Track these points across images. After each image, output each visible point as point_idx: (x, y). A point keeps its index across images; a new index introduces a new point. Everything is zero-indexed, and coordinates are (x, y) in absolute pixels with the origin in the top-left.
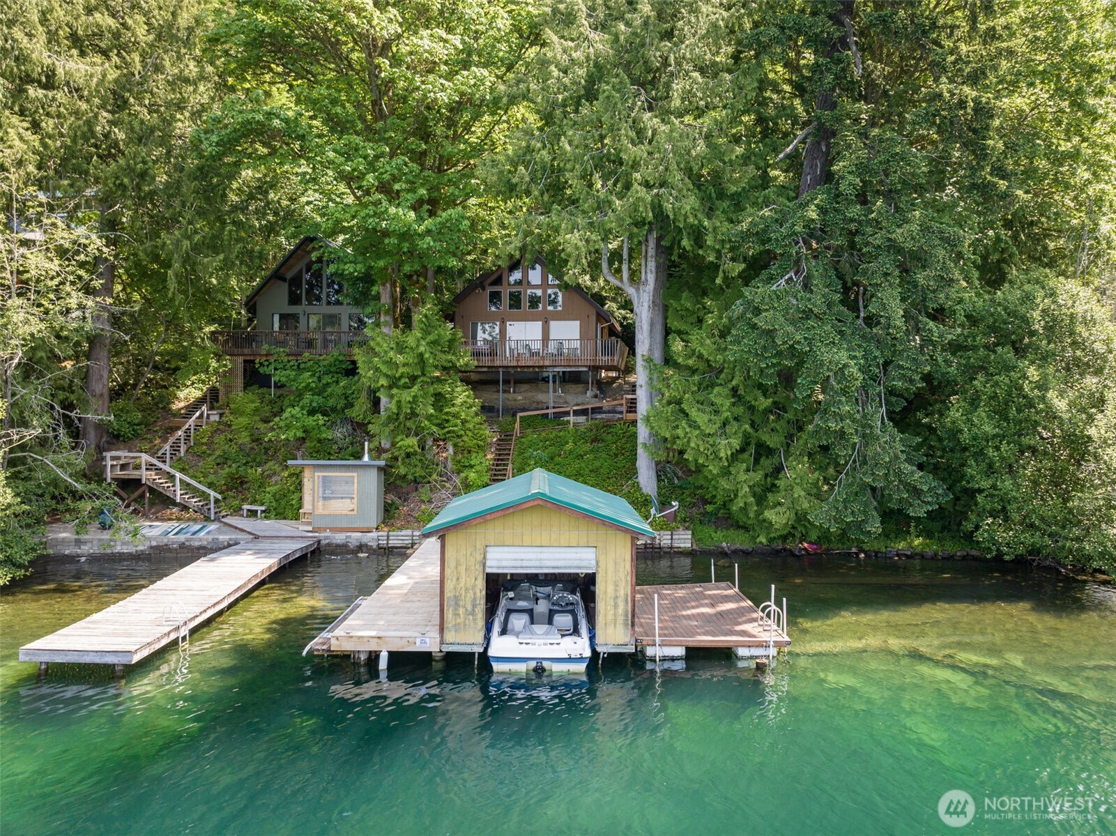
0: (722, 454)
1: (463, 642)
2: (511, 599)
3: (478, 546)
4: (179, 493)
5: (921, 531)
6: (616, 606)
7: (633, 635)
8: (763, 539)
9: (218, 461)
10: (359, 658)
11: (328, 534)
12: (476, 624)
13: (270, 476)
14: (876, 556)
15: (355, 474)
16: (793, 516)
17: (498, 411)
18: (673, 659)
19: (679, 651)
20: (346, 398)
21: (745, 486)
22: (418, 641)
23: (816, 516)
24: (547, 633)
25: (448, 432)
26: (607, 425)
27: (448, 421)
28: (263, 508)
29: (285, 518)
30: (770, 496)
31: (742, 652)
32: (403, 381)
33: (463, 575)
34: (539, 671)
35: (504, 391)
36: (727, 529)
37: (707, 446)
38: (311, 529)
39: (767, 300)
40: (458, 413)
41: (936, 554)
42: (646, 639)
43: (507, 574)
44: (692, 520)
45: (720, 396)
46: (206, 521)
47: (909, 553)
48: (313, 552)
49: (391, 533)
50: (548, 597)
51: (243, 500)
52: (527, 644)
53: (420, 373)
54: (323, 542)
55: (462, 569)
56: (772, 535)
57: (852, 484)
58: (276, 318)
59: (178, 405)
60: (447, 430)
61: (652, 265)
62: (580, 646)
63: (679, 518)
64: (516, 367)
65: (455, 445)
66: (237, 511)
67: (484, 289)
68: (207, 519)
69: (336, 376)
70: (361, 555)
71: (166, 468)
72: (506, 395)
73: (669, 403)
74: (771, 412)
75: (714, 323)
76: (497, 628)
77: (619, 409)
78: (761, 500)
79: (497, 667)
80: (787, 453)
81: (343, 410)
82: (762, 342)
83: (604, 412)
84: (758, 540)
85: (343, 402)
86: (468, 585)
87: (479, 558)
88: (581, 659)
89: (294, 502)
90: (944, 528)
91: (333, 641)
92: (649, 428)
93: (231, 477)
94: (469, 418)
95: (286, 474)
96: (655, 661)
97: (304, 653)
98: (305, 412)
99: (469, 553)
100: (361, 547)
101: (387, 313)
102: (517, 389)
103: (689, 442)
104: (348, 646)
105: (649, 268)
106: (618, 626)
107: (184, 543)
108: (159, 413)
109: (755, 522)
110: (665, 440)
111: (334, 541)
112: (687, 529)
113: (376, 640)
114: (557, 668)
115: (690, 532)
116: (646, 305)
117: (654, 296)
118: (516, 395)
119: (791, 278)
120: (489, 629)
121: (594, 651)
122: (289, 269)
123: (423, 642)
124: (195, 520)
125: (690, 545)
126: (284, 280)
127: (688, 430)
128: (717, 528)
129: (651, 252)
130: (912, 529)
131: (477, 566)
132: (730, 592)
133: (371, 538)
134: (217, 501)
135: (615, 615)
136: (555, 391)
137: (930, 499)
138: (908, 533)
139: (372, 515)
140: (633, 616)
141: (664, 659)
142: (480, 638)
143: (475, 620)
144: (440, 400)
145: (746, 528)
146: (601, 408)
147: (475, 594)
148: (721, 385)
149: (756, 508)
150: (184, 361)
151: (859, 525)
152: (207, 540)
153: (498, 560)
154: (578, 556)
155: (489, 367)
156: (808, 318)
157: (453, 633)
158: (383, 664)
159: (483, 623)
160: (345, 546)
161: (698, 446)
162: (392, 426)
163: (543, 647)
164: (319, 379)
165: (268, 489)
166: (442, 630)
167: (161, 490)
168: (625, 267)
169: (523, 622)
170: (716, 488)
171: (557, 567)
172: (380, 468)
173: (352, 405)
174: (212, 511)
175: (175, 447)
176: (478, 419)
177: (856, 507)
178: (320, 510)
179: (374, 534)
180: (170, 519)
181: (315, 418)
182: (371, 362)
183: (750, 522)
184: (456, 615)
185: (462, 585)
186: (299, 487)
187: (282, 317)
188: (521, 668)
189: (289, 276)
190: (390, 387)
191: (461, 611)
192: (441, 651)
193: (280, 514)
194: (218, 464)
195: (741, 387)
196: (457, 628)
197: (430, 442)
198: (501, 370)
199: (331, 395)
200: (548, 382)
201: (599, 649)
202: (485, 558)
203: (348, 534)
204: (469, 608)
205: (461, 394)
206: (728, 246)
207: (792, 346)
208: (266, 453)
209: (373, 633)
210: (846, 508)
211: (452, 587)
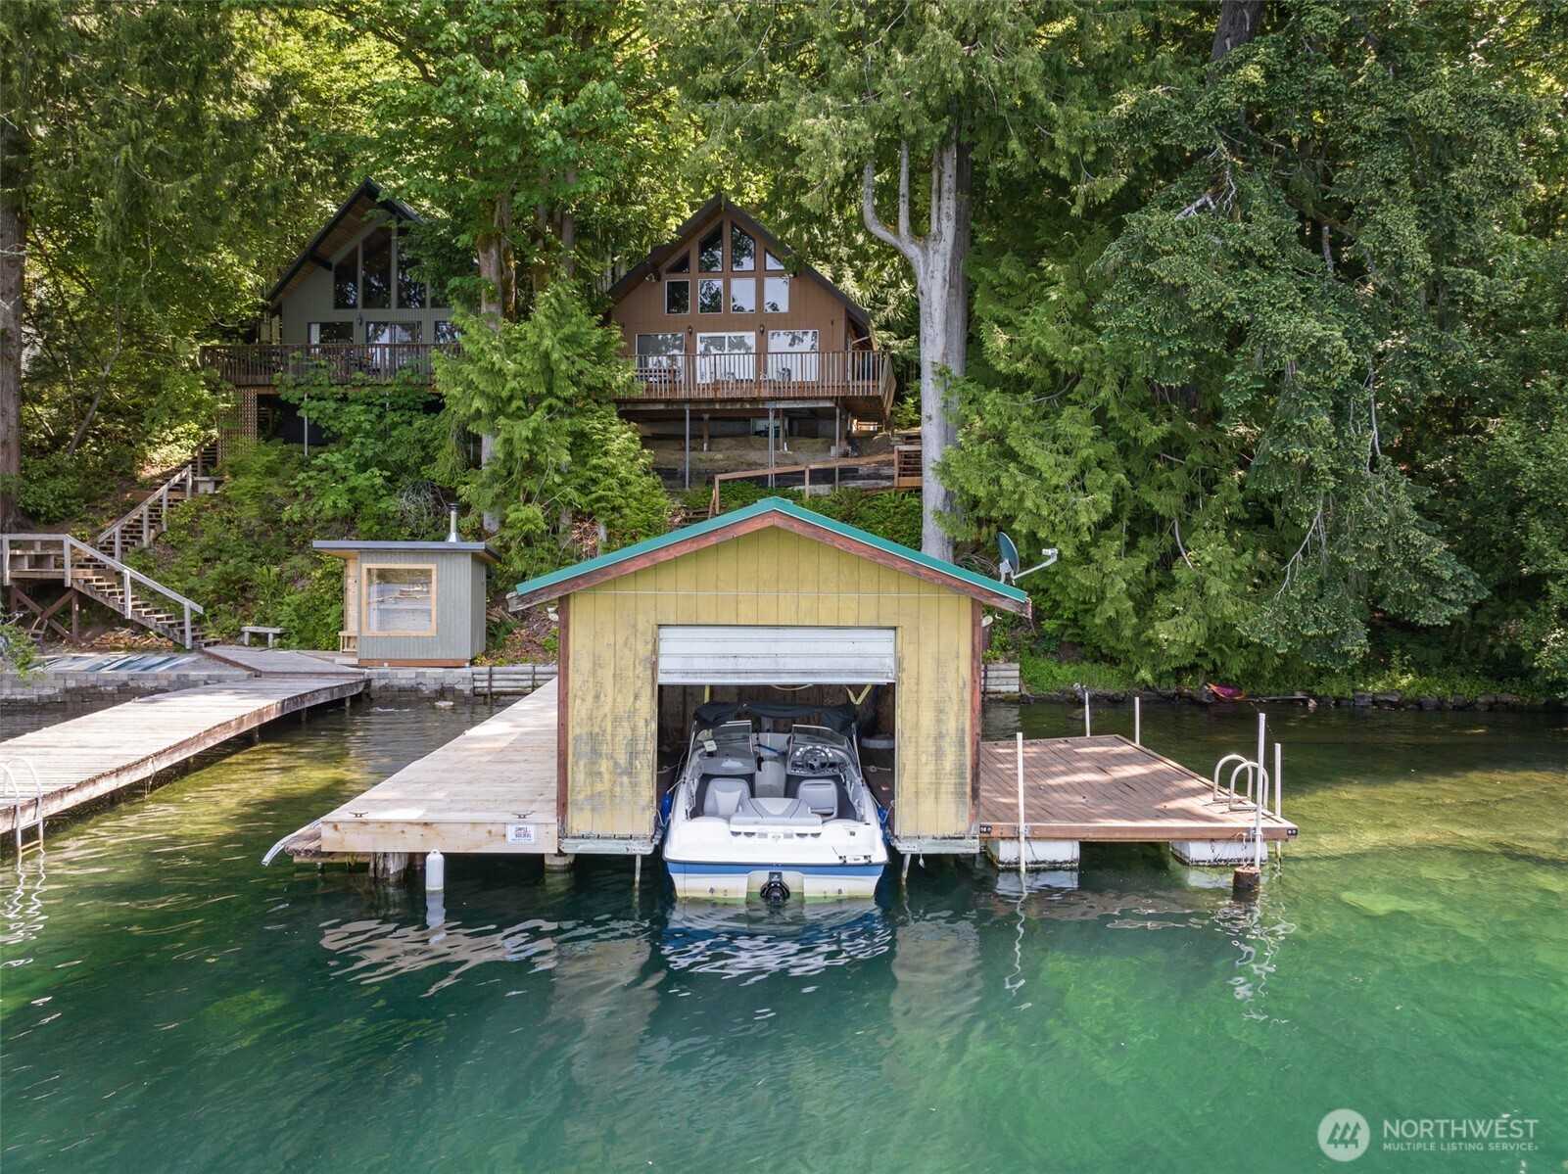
0: (1083, 519)
1: (609, 833)
2: (711, 754)
3: (640, 627)
4: (130, 604)
5: (1410, 664)
6: (939, 754)
7: (975, 816)
8: (1145, 674)
9: (207, 554)
10: (385, 869)
11: (386, 669)
12: (635, 793)
13: (293, 580)
14: (1337, 704)
15: (433, 567)
16: (1204, 630)
17: (683, 476)
18: (1055, 867)
19: (1069, 852)
20: (424, 448)
21: (1118, 579)
22: (511, 831)
23: (1253, 627)
24: (791, 813)
25: (599, 500)
26: (866, 495)
27: (595, 482)
28: (278, 630)
29: (315, 648)
30: (1160, 597)
31: (1197, 851)
32: (515, 404)
33: (609, 688)
34: (775, 894)
35: (693, 449)
36: (1077, 663)
37: (1054, 507)
38: (355, 661)
39: (1169, 235)
40: (614, 466)
41: (1442, 701)
42: (999, 827)
43: (702, 687)
44: (1016, 647)
45: (1074, 423)
46: (176, 651)
47: (1396, 699)
48: (356, 699)
49: (496, 669)
50: (783, 756)
51: (245, 618)
52: (749, 834)
53: (544, 391)
54: (376, 684)
55: (606, 675)
56: (1165, 668)
57: (1314, 570)
58: (315, 331)
59: (149, 472)
60: (594, 496)
61: (949, 205)
62: (863, 841)
63: (996, 643)
64: (712, 401)
65: (609, 525)
66: (235, 636)
67: (659, 278)
68: (180, 648)
69: (408, 414)
70: (441, 704)
71: (114, 563)
72: (695, 454)
73: (982, 439)
74: (1157, 456)
75: (1060, 299)
76: (682, 803)
77: (886, 471)
78: (1143, 604)
79: (686, 885)
80: (1187, 526)
81: (418, 466)
82: (1161, 310)
83: (862, 478)
84: (1138, 678)
85: (418, 454)
86: (620, 710)
87: (644, 650)
88: (866, 867)
89: (330, 620)
90: (1447, 660)
91: (327, 833)
92: (947, 482)
93: (225, 579)
94: (633, 477)
95: (318, 573)
96: (1017, 871)
97: (267, 859)
98: (351, 466)
99: (621, 639)
100: (443, 693)
101: (491, 299)
102: (713, 447)
103: (1021, 500)
104: (358, 843)
105: (944, 210)
106: (943, 797)
107: (126, 684)
108: (114, 482)
109: (1130, 646)
110: (975, 503)
111: (396, 682)
112: (1010, 660)
113: (419, 830)
114: (814, 887)
115: (1017, 666)
116: (939, 275)
117: (953, 260)
118: (711, 454)
119: (1206, 205)
120: (665, 807)
121: (892, 851)
122: (336, 248)
123: (522, 833)
124: (158, 650)
125: (1016, 688)
126: (328, 266)
127: (1020, 479)
128: (1060, 661)
129: (949, 182)
130: (1395, 661)
131: (639, 669)
132: (1125, 749)
133: (461, 678)
134: (198, 621)
135: (937, 773)
136: (777, 448)
137: (1453, 596)
138: (1387, 667)
139: (463, 639)
140: (976, 777)
141: (1036, 869)
142: (645, 823)
143: (634, 785)
144: (580, 442)
145: (1112, 661)
146: (856, 470)
147: (634, 729)
148: (1076, 403)
149: (1135, 620)
150: (155, 394)
151: (1327, 643)
152: (167, 678)
153: (685, 656)
154: (858, 648)
155: (668, 402)
156: (1244, 266)
157: (587, 813)
158: (435, 879)
159: (653, 792)
160: (415, 690)
161: (1038, 508)
162: (497, 488)
163: (783, 841)
164: (381, 417)
165: (287, 599)
166: (563, 806)
167: (99, 598)
168: (904, 209)
169: (739, 793)
170: (1063, 588)
171: (811, 673)
172: (476, 557)
173: (433, 460)
174: (188, 635)
175: (133, 532)
176: (650, 480)
177: (1323, 610)
178: (373, 629)
179: (467, 671)
180: (115, 649)
181: (368, 474)
182: (460, 372)
183: (1122, 647)
184: (594, 774)
185: (607, 709)
186: (339, 595)
187: (324, 327)
188: (737, 888)
189: (336, 259)
190: (493, 416)
191: (604, 766)
192: (561, 854)
193: (307, 640)
194: (206, 560)
195: (1113, 405)
196: (595, 803)
197: (566, 521)
198: (687, 407)
199: (400, 442)
200: (767, 436)
201: (902, 847)
202: (655, 651)
203: (421, 670)
204: (622, 758)
205: (622, 438)
206: (1093, 149)
207: (1219, 315)
208: (289, 543)
209: (414, 814)
210: (1304, 611)
211: (584, 713)
